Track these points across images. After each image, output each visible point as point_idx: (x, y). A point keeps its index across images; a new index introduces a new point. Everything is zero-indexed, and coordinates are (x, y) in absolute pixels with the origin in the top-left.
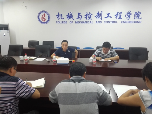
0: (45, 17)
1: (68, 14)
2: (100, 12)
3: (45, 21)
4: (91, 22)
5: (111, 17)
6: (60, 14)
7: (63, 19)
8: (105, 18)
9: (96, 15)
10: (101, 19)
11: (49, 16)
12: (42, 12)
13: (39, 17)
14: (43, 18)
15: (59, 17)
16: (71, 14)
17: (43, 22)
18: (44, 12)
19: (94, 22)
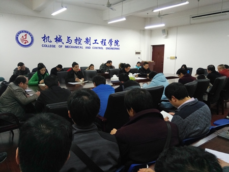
0: (26, 38)
2: (89, 38)
3: (27, 44)
4: (81, 47)
5: (98, 43)
6: (47, 36)
7: (51, 42)
9: (85, 40)
13: (17, 38)
14: (24, 39)
15: (46, 40)
17: (24, 44)
18: (25, 32)
19: (84, 47)
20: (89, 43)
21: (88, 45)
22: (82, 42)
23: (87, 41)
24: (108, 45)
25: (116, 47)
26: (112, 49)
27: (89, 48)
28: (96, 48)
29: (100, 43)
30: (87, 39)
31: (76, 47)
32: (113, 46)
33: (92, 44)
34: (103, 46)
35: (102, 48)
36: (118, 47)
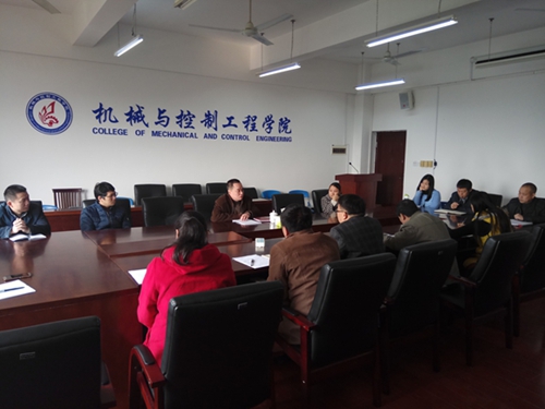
1: (132, 111)
3: (55, 126)
4: (192, 135)
5: (236, 126)
6: (106, 107)
7: (117, 121)
8: (224, 126)
9: (204, 118)
10: (216, 129)
11: (68, 111)
12: (45, 97)
13: (30, 112)
14: (48, 115)
15: (103, 117)
16: (140, 112)
17: (47, 127)
18: (51, 97)
19: (201, 135)
20: (214, 125)
21: (211, 131)
22: (196, 122)
23: (209, 119)
25: (283, 135)
26: (272, 139)
27: (213, 136)
28: (232, 137)
29: (242, 126)
30: (208, 115)
31: (180, 135)
32: (275, 133)
33: (220, 126)
35: (247, 138)
36: (287, 136)
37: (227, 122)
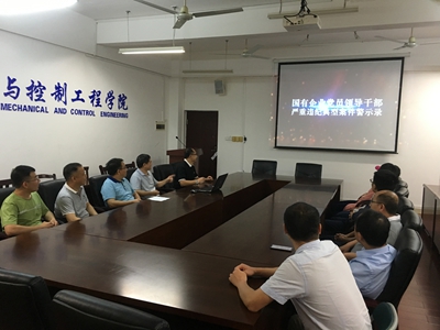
2: (62, 85)
4: (42, 110)
5: (83, 100)
8: (73, 100)
9: (54, 91)
10: (65, 103)
19: (51, 110)
20: (63, 99)
21: (61, 105)
22: (47, 95)
23: (59, 92)
24: (105, 107)
25: (122, 111)
26: (113, 115)
27: (62, 111)
28: (80, 112)
29: (88, 100)
30: (58, 87)
31: (31, 109)
32: (115, 109)
33: (69, 101)
34: (94, 109)
35: (92, 113)
36: (125, 112)
37: (75, 96)
